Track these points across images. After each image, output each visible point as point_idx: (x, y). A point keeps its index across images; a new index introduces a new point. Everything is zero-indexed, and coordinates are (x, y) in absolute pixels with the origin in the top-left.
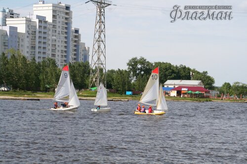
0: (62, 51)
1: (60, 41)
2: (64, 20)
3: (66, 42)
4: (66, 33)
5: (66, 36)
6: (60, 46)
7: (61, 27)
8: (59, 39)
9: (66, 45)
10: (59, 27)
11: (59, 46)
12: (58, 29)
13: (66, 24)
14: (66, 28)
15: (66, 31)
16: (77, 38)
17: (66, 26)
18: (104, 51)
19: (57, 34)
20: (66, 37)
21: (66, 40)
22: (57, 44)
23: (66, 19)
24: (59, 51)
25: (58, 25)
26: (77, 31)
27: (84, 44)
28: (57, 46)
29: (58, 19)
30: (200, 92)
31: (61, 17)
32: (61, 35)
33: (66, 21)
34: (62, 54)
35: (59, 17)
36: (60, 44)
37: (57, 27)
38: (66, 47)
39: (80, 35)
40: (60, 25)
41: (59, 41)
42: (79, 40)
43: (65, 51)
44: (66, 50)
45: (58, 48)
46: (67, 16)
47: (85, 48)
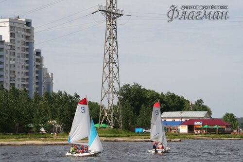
0: (23, 79)
1: (21, 67)
2: (24, 39)
3: (27, 68)
4: (27, 55)
5: (27, 59)
6: (21, 73)
7: (21, 48)
8: (19, 64)
9: (27, 71)
10: (19, 48)
11: (19, 72)
12: (17, 52)
13: (27, 44)
14: (27, 49)
15: (27, 53)
16: (40, 62)
17: (27, 47)
18: (117, 76)
19: (16, 57)
20: (27, 62)
21: (27, 65)
22: (17, 70)
23: (27, 37)
24: (19, 79)
25: (17, 45)
26: (38, 53)
27: (46, 69)
28: (16, 73)
29: (17, 38)
30: (220, 127)
31: (21, 36)
32: (21, 58)
33: (27, 41)
34: (23, 83)
35: (19, 35)
36: (20, 70)
37: (16, 48)
38: (27, 74)
39: (42, 58)
40: (20, 45)
41: (19, 67)
42: (42, 64)
43: (27, 80)
44: (27, 77)
45: (18, 76)
46: (28, 34)
47: (48, 74)
